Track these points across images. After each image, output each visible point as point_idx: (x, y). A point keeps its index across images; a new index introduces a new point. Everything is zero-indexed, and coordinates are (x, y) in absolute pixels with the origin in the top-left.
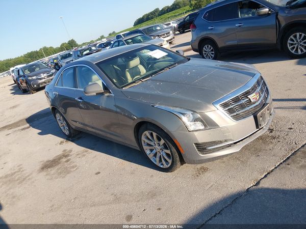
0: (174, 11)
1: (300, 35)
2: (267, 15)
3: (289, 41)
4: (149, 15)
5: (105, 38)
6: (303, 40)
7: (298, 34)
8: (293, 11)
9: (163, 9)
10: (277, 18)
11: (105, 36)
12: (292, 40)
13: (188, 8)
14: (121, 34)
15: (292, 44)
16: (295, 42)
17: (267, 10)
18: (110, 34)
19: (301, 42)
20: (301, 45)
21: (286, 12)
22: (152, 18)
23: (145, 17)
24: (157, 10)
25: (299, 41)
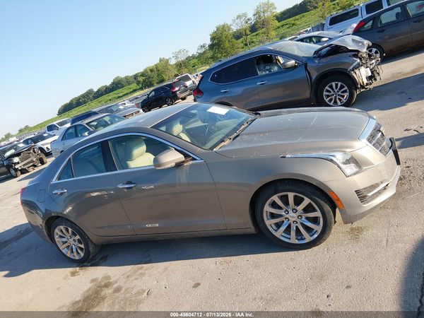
0: (116, 92)
1: (337, 85)
2: (294, 67)
3: (325, 93)
4: (80, 99)
5: (12, 136)
6: (340, 89)
7: (334, 84)
8: (324, 60)
9: (99, 91)
10: (306, 69)
11: (12, 134)
12: (328, 91)
13: (134, 86)
14: (55, 123)
15: (328, 96)
16: (332, 93)
17: (294, 62)
18: (21, 131)
19: (338, 92)
20: (339, 95)
21: (317, 62)
22: (85, 102)
23: (74, 102)
24: (90, 92)
25: (336, 91)
